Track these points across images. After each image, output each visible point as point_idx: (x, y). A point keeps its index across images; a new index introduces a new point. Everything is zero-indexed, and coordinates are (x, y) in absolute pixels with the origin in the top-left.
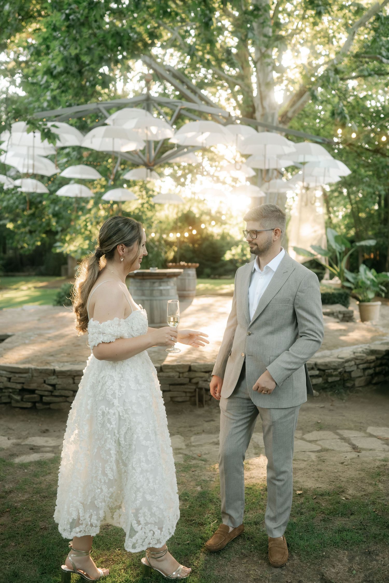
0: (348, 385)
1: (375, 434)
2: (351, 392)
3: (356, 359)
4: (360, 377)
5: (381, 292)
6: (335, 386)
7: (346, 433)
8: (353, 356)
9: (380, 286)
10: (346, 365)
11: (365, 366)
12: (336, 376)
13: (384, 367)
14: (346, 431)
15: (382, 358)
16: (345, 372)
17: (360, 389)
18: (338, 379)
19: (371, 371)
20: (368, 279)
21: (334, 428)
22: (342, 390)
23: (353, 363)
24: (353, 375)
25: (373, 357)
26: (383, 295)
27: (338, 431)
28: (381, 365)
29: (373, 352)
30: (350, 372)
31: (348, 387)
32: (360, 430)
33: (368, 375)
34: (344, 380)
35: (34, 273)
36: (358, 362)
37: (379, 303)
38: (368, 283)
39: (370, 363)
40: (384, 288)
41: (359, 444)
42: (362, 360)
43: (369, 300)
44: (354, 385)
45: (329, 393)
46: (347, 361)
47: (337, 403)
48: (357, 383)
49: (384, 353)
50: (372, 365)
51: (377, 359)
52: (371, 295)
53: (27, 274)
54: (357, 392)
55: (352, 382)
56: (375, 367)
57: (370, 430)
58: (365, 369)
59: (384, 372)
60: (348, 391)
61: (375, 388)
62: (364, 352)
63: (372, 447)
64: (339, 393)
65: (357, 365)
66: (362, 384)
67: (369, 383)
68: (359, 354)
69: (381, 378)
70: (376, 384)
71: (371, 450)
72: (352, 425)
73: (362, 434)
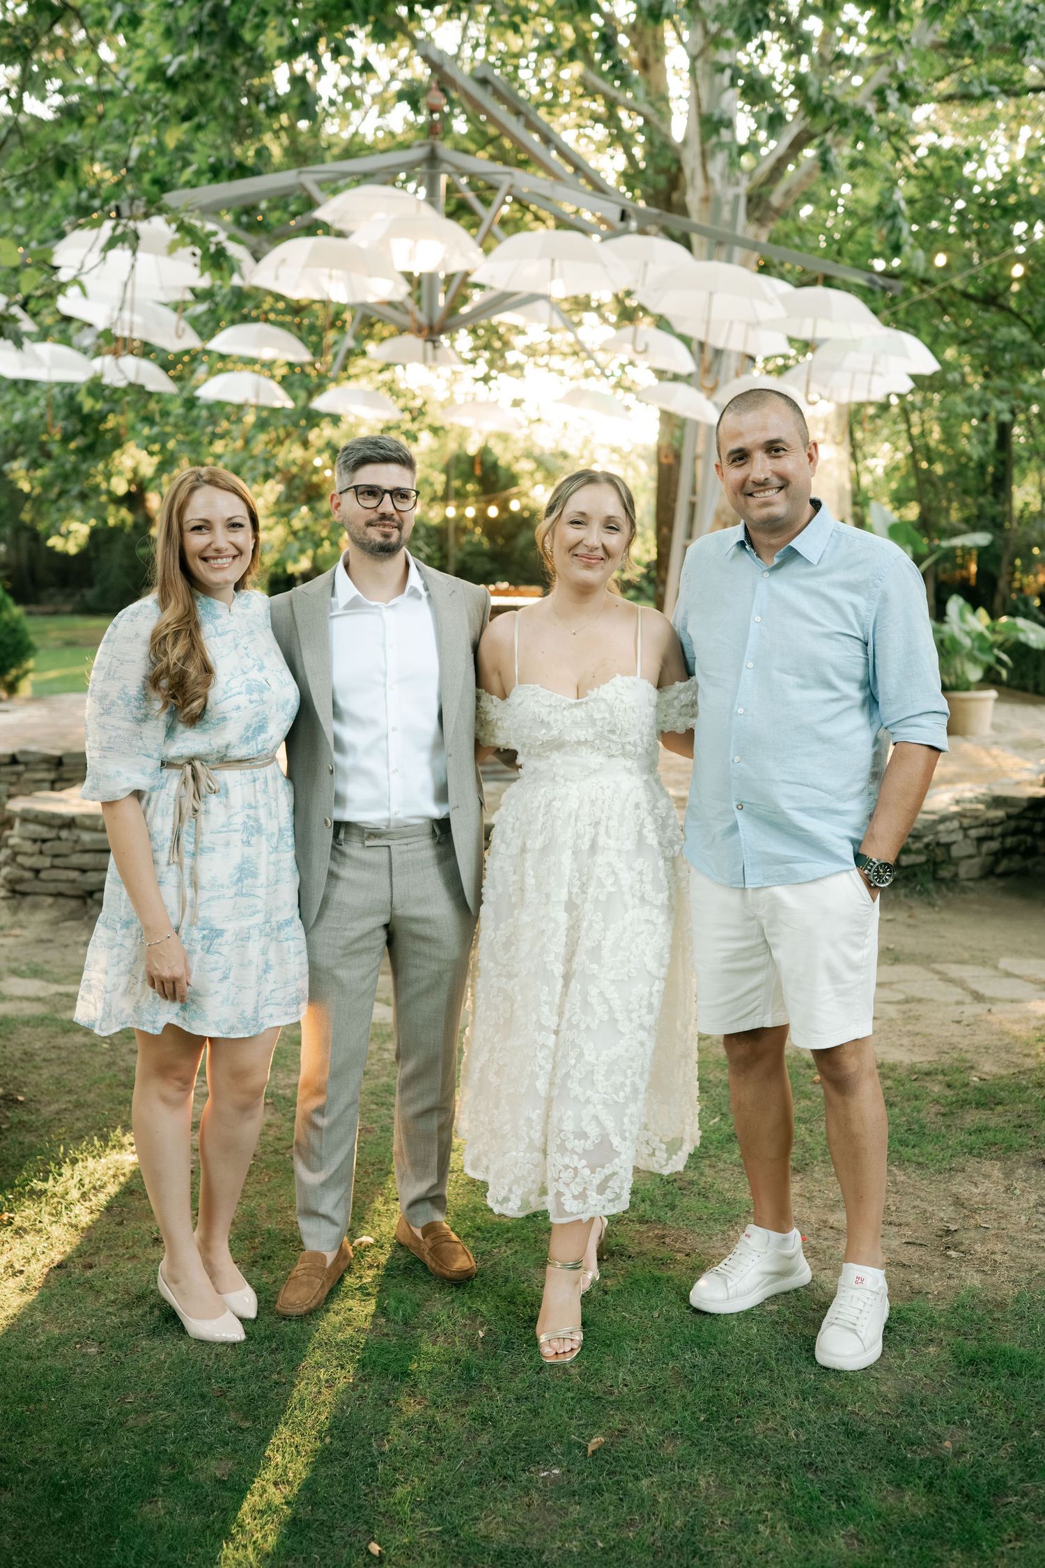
0: (945, 873)
1: (1017, 972)
2: (949, 889)
3: (960, 815)
4: (970, 857)
5: (999, 668)
6: (915, 875)
7: (954, 971)
8: (954, 809)
9: (996, 651)
10: (941, 827)
11: (982, 831)
12: (918, 852)
13: (1022, 837)
14: (953, 966)
15: (1019, 817)
16: (938, 844)
17: (971, 884)
18: (922, 859)
19: (994, 845)
20: (968, 634)
21: (925, 960)
22: (931, 886)
23: (955, 824)
24: (956, 852)
25: (1000, 813)
26: (1004, 674)
27: (937, 966)
28: (1016, 831)
29: (998, 802)
30: (948, 846)
31: (942, 880)
32: (984, 963)
33: (988, 854)
34: (935, 864)
35: (68, 607)
36: (966, 822)
37: (992, 694)
38: (967, 642)
39: (994, 825)
40: (1005, 657)
41: (986, 991)
42: (976, 818)
43: (967, 687)
44: (956, 875)
45: (902, 891)
46: (944, 819)
47: (922, 913)
48: (963, 871)
49: (1025, 804)
50: (998, 830)
51: (1009, 817)
52: (975, 674)
53: (50, 608)
54: (964, 890)
55: (952, 868)
56: (1004, 836)
57: (1005, 963)
58: (981, 840)
59: (1022, 848)
60: (944, 889)
61: (1001, 883)
62: (978, 801)
63: (1015, 997)
64: (924, 892)
65: (965, 829)
66: (976, 873)
67: (989, 872)
68: (968, 806)
69: (1015, 862)
70: (1005, 874)
71: (1012, 1001)
72: (966, 955)
73: (989, 972)
